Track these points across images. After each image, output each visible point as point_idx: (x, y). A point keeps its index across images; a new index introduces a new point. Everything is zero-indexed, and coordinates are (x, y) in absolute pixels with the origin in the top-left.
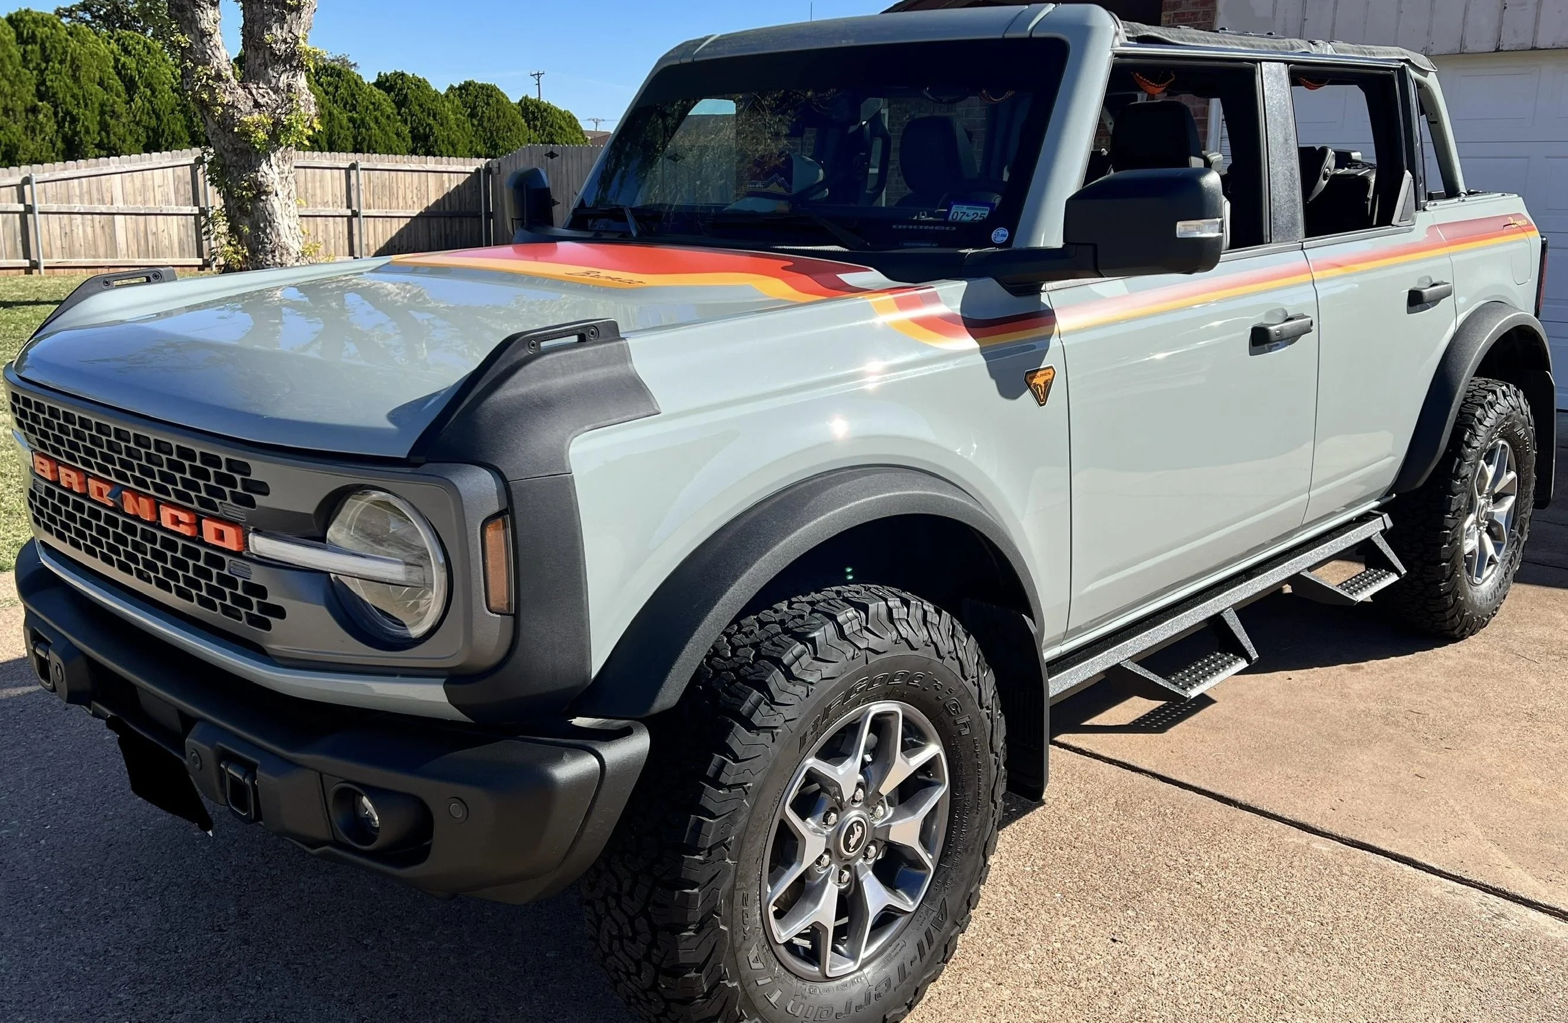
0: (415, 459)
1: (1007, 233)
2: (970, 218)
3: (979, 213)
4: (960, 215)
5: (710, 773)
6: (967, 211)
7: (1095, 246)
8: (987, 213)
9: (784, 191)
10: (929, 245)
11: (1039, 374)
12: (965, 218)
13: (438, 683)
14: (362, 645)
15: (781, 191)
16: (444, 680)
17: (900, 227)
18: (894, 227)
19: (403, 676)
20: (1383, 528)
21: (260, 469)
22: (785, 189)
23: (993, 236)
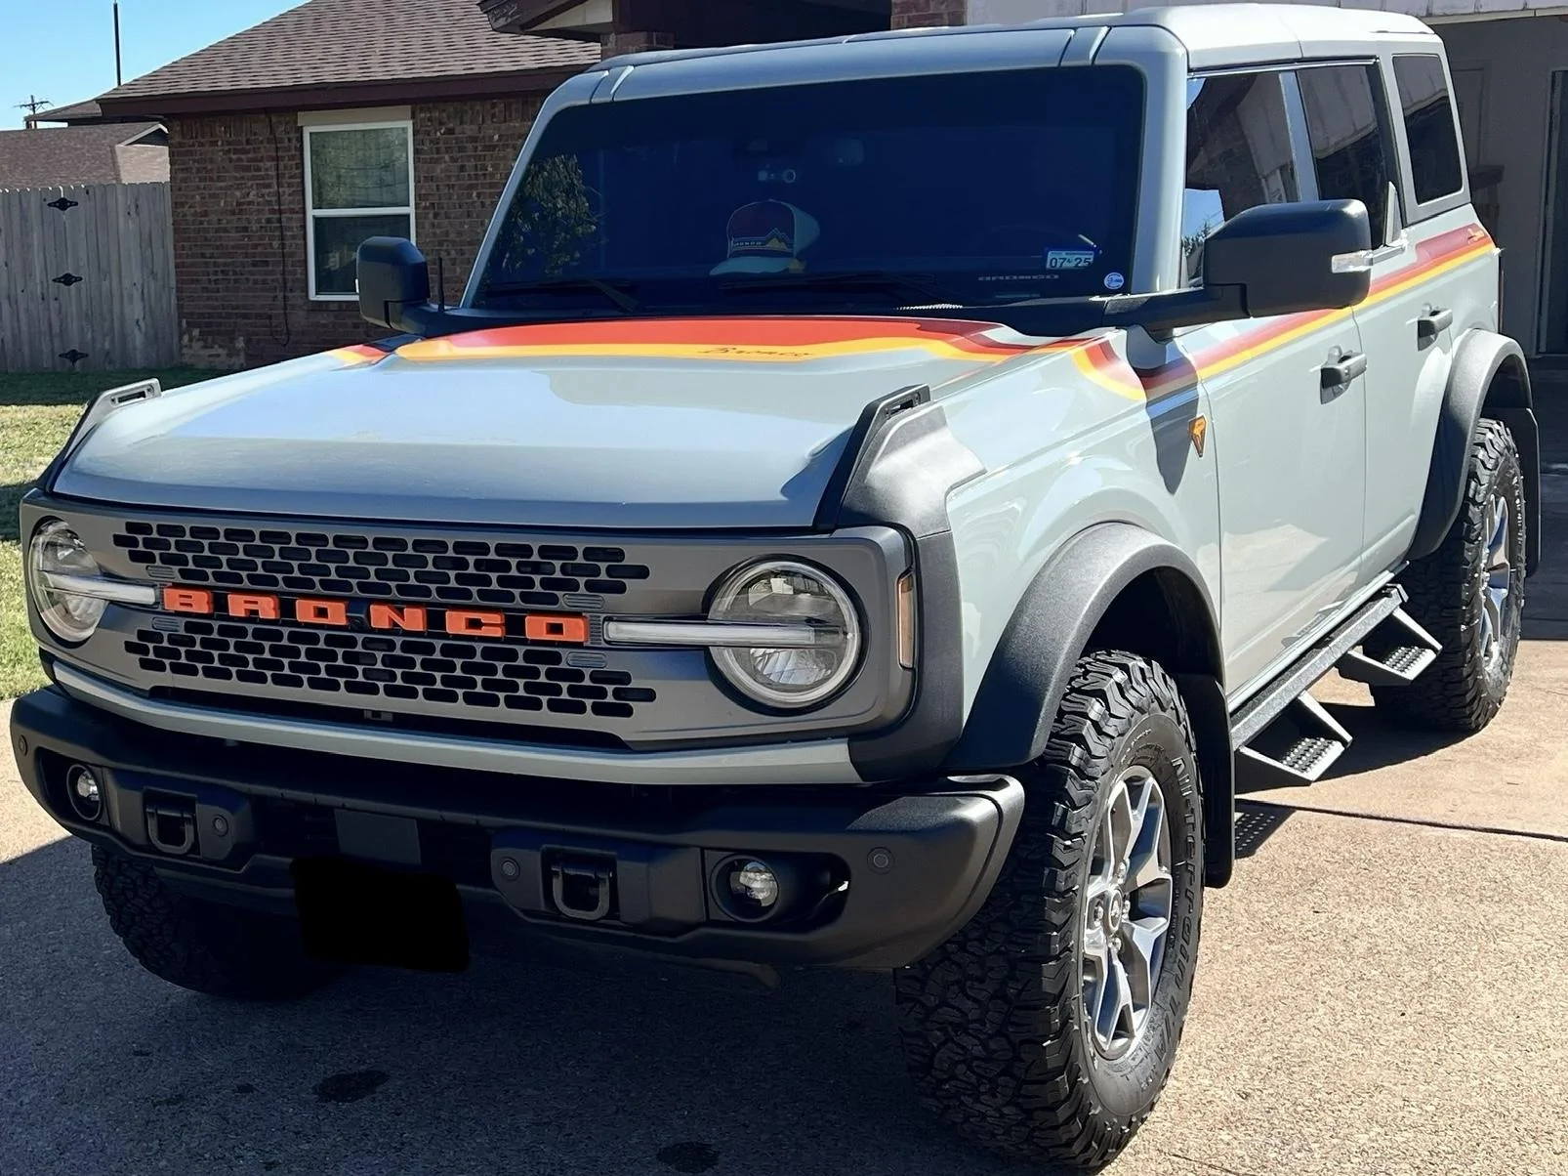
0: (822, 526)
1: (1121, 278)
2: (1073, 264)
3: (1083, 257)
4: (1060, 262)
5: (1055, 822)
6: (1068, 257)
7: (1243, 287)
8: (1092, 257)
9: (785, 248)
10: (1027, 296)
11: (1197, 423)
12: (1066, 265)
13: (843, 742)
14: (753, 713)
15: (782, 247)
16: (847, 739)
17: (988, 278)
18: (981, 279)
19: (793, 741)
20: (1401, 601)
21: (635, 553)
22: (787, 244)
23: (1106, 283)
